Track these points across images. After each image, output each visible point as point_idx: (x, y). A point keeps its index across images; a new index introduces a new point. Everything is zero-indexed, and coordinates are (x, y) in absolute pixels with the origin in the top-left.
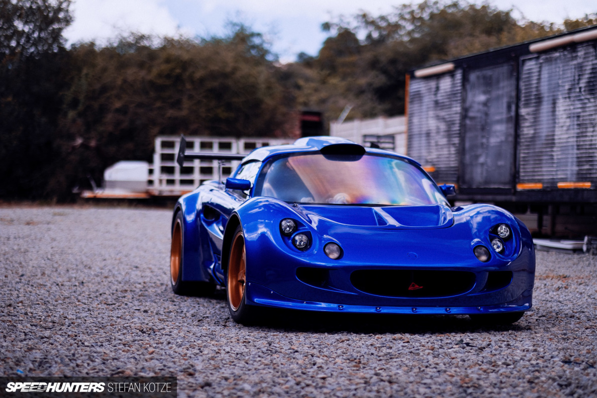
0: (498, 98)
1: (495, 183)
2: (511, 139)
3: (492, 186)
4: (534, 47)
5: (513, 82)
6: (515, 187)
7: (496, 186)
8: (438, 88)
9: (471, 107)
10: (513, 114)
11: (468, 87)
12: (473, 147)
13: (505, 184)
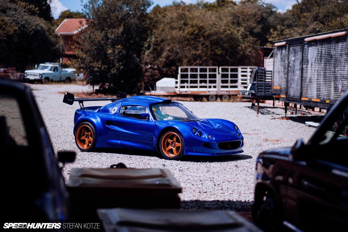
0: (297, 59)
1: (296, 97)
2: (300, 78)
3: (295, 98)
4: (306, 39)
5: (301, 53)
6: (301, 99)
7: (296, 98)
8: (282, 52)
9: (290, 62)
10: (301, 67)
11: (290, 53)
12: (291, 79)
13: (298, 97)
